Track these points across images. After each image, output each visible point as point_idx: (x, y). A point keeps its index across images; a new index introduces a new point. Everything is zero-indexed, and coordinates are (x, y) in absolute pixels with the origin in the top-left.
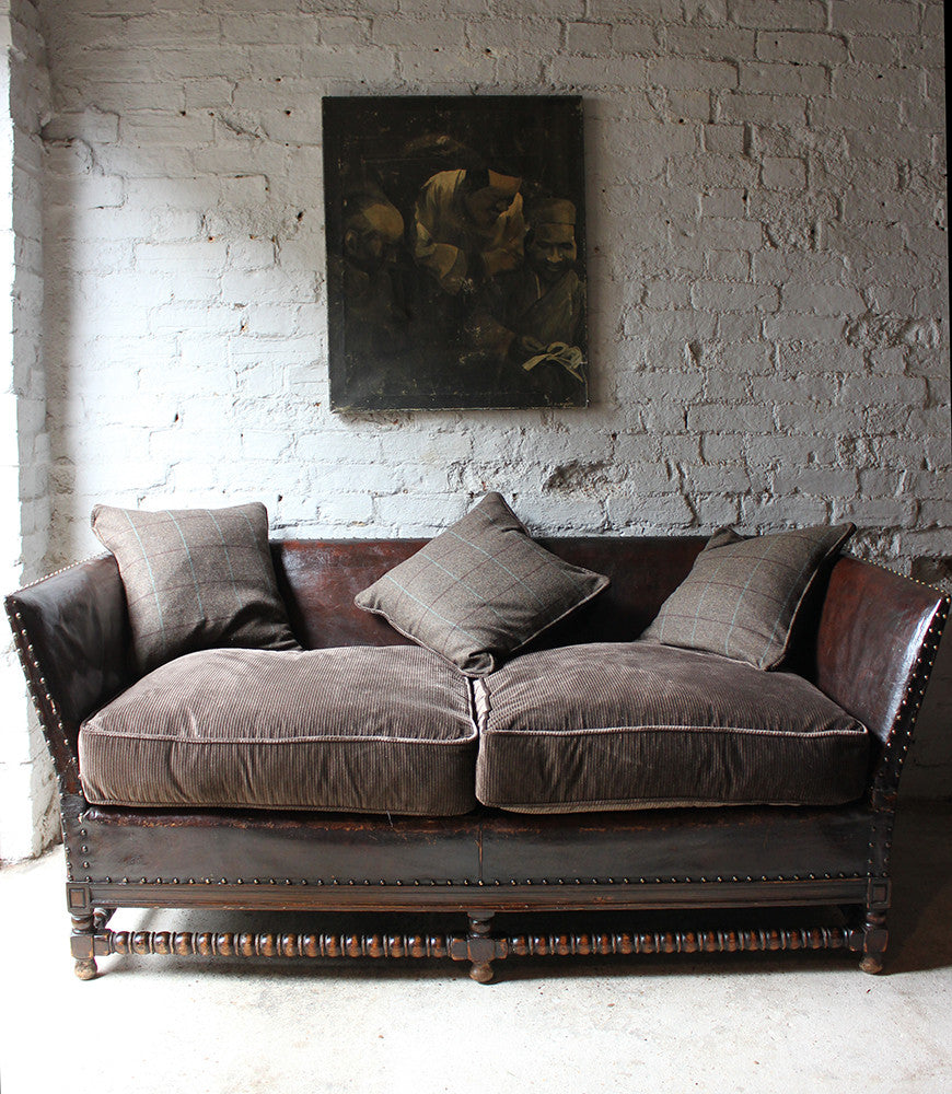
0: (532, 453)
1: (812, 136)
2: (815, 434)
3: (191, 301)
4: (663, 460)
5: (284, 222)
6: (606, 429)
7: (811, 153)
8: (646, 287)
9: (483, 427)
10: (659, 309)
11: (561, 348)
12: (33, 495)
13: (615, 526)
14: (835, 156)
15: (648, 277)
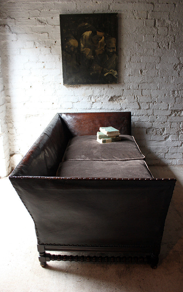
0: (106, 94)
1: (170, 22)
2: (166, 90)
3: (33, 62)
4: (133, 95)
5: (52, 44)
6: (122, 88)
7: (169, 26)
8: (131, 57)
9: (95, 88)
10: (133, 62)
11: (112, 71)
12: (2, 104)
13: (123, 109)
14: (175, 26)
15: (131, 55)
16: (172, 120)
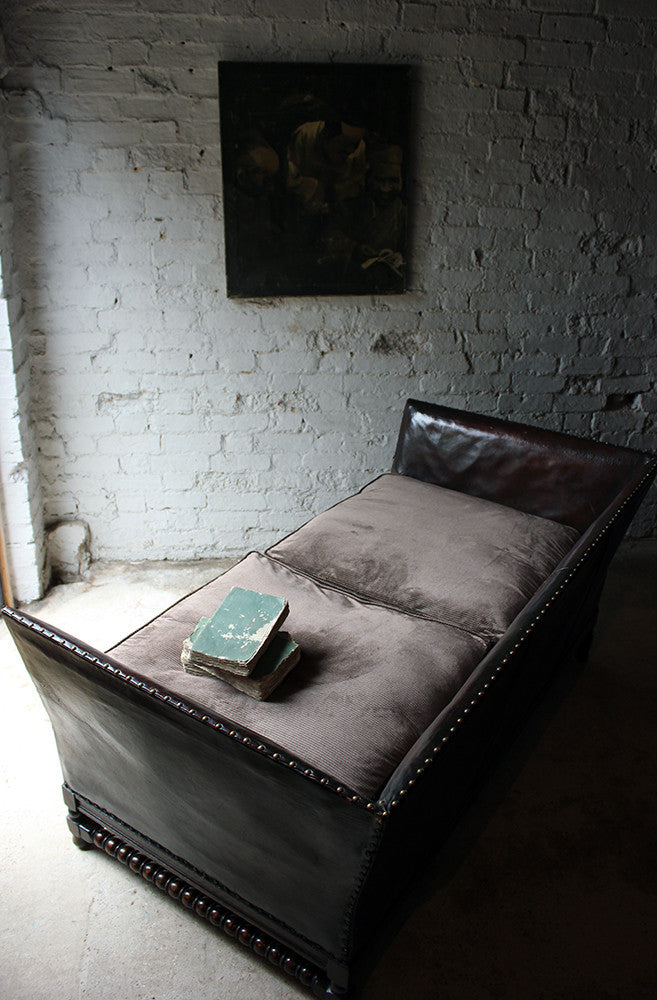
0: (364, 325)
1: (574, 100)
2: (554, 313)
3: (123, 217)
4: (452, 329)
5: (190, 158)
6: (416, 308)
7: (571, 112)
8: (448, 209)
9: (331, 307)
10: (456, 226)
11: (388, 253)
13: (417, 374)
14: (588, 115)
15: (450, 202)
16: (566, 406)
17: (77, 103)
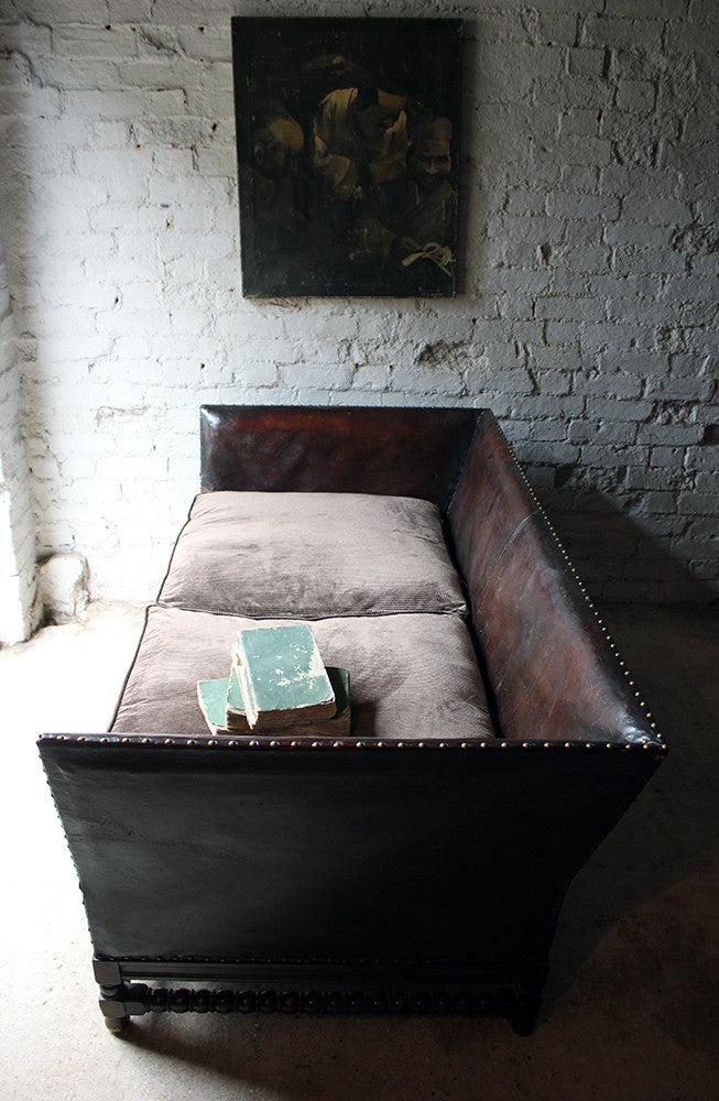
0: (406, 333)
1: (665, 60)
2: (639, 324)
3: (124, 202)
4: (513, 341)
5: (200, 133)
6: (469, 314)
7: (662, 76)
8: (508, 196)
9: (367, 311)
10: (517, 215)
11: (434, 248)
12: (4, 368)
13: (471, 393)
14: (683, 80)
15: (510, 187)
16: (654, 438)
17: (70, 68)
